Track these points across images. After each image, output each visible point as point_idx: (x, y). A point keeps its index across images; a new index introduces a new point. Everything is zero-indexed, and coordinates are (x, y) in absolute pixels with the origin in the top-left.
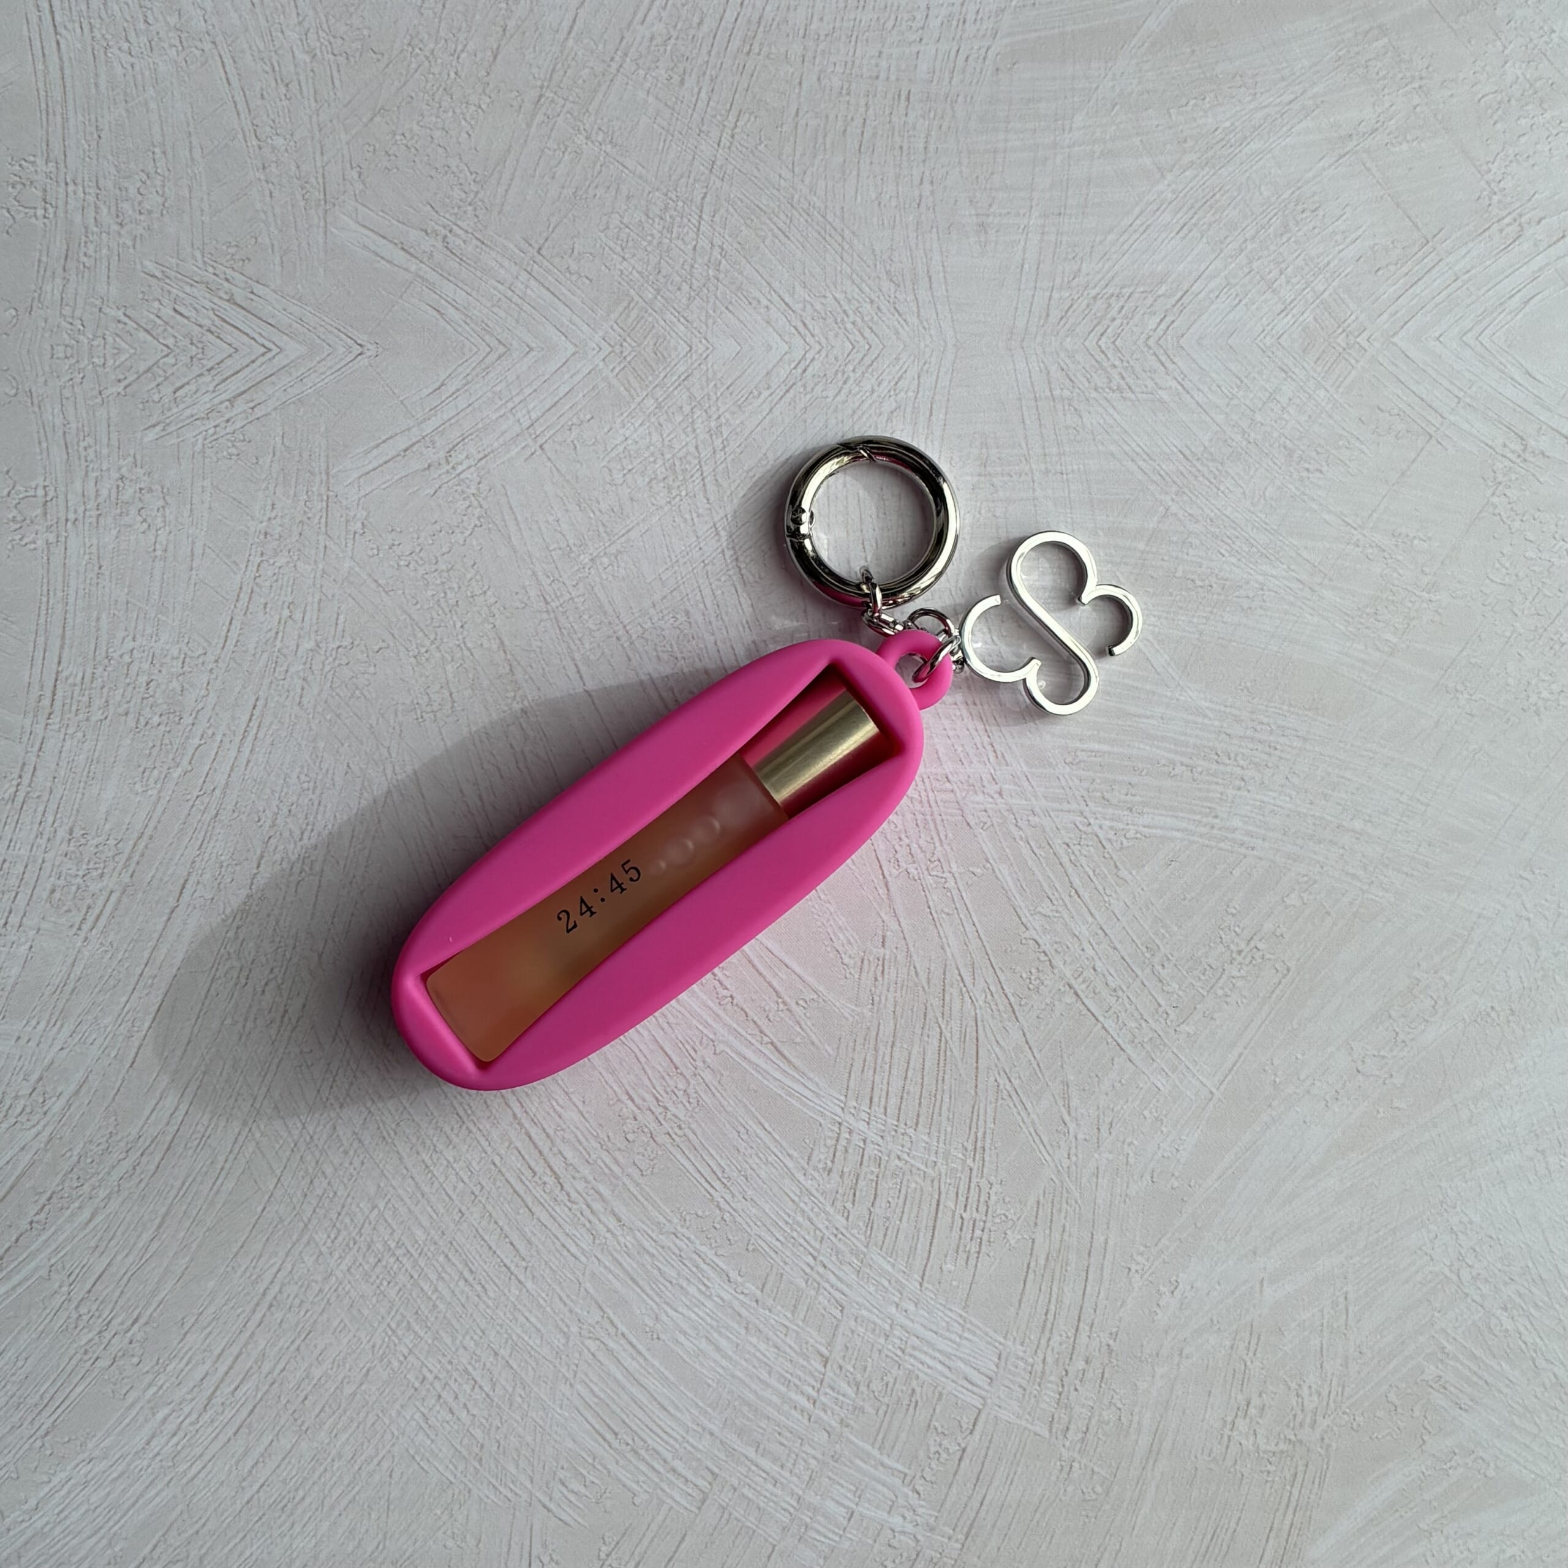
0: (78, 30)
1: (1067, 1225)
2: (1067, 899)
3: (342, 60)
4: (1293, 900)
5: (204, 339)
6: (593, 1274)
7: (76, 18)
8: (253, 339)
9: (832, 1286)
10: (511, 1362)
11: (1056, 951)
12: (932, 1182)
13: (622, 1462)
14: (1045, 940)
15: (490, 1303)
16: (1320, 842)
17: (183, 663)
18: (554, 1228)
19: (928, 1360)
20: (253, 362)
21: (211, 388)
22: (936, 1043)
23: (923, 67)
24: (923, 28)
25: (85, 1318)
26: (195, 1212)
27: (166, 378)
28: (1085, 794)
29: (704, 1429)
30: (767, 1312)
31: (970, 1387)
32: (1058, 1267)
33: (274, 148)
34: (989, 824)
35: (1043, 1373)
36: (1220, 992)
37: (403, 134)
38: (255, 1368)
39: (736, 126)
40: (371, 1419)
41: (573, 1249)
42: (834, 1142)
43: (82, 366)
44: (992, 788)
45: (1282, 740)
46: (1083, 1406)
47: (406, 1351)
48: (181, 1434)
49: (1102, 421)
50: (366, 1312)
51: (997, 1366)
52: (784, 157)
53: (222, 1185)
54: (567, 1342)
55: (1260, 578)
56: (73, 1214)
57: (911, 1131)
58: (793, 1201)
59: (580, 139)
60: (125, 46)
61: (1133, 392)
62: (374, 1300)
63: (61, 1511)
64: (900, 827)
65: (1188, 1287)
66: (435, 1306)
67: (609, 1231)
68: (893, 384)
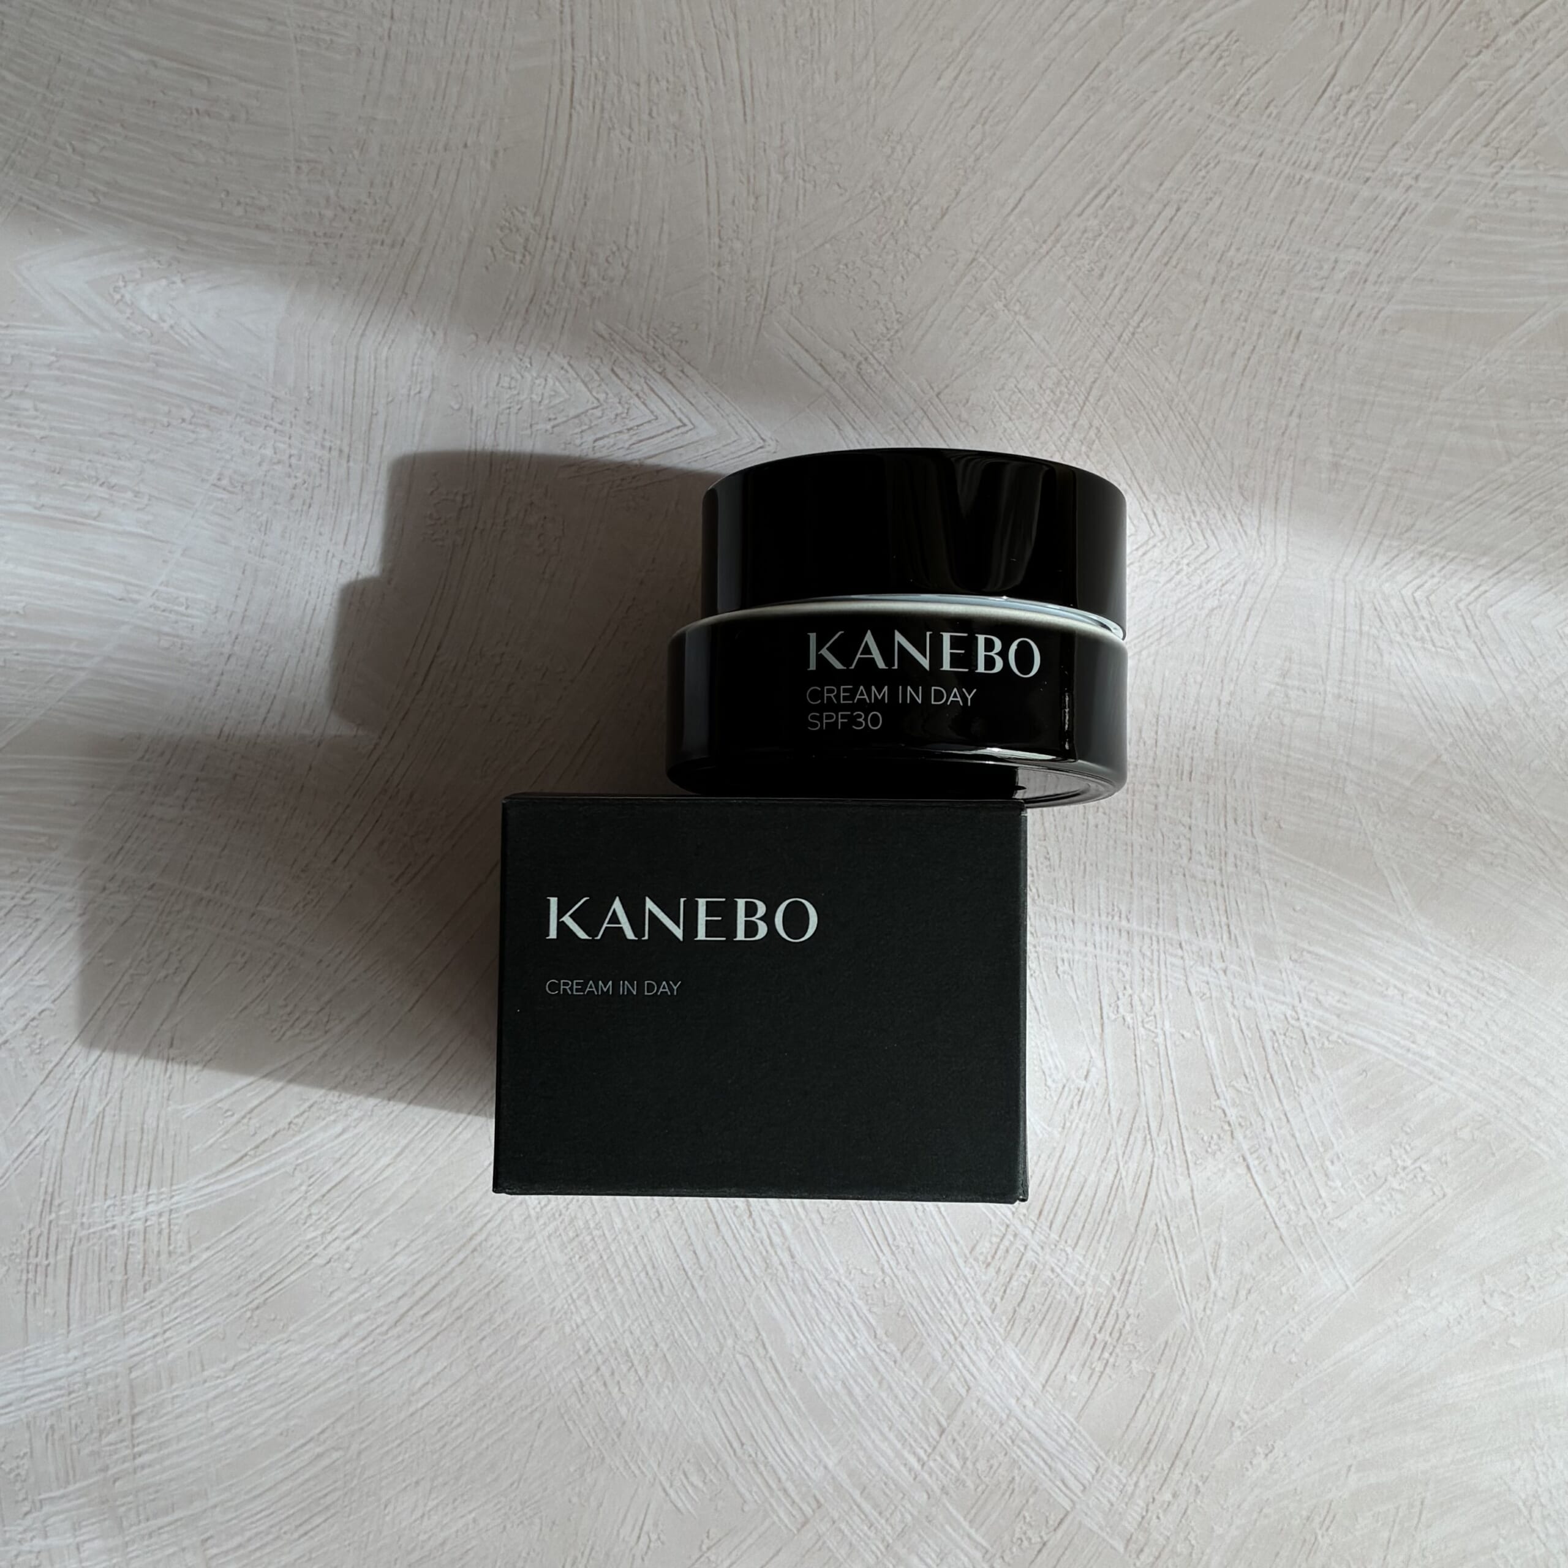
0: (591, 108)
1: (1188, 1370)
2: (1261, 1080)
3: (809, 186)
4: (1465, 1134)
5: (632, 401)
6: (758, 1298)
7: (591, 97)
8: (673, 412)
9: (965, 1366)
10: (668, 1356)
11: (1240, 1124)
12: (1077, 1298)
13: (741, 1470)
14: (1233, 1113)
15: (663, 1300)
16: (1502, 1089)
17: (544, 675)
18: (735, 1249)
19: (1033, 1455)
20: (668, 431)
21: (627, 445)
22: (1111, 1178)
23: (1318, 313)
24: (1327, 278)
25: (314, 1218)
26: (430, 1151)
27: (590, 428)
28: (1301, 991)
29: (820, 1461)
30: (902, 1374)
31: (1064, 1488)
32: (1170, 1405)
33: (732, 249)
34: (1208, 995)
35: (1133, 1494)
36: (1378, 1199)
37: (846, 265)
38: (448, 1300)
39: (1138, 326)
40: (534, 1372)
41: (747, 1271)
42: (998, 1240)
43: (522, 398)
44: (1218, 965)
45: (1492, 989)
46: (1161, 1534)
47: (579, 1321)
48: (370, 1340)
49: (1399, 664)
50: (554, 1277)
51: (1093, 1478)
52: (1174, 363)
53: (460, 1133)
54: (721, 1351)
55: (1507, 840)
56: (327, 1126)
57: (1069, 1250)
58: (949, 1283)
59: (999, 305)
60: (627, 131)
61: (1434, 645)
62: (564, 1269)
63: (254, 1378)
64: (1128, 977)
65: (1282, 1455)
66: (615, 1289)
67: (781, 1264)
68: (1220, 584)
